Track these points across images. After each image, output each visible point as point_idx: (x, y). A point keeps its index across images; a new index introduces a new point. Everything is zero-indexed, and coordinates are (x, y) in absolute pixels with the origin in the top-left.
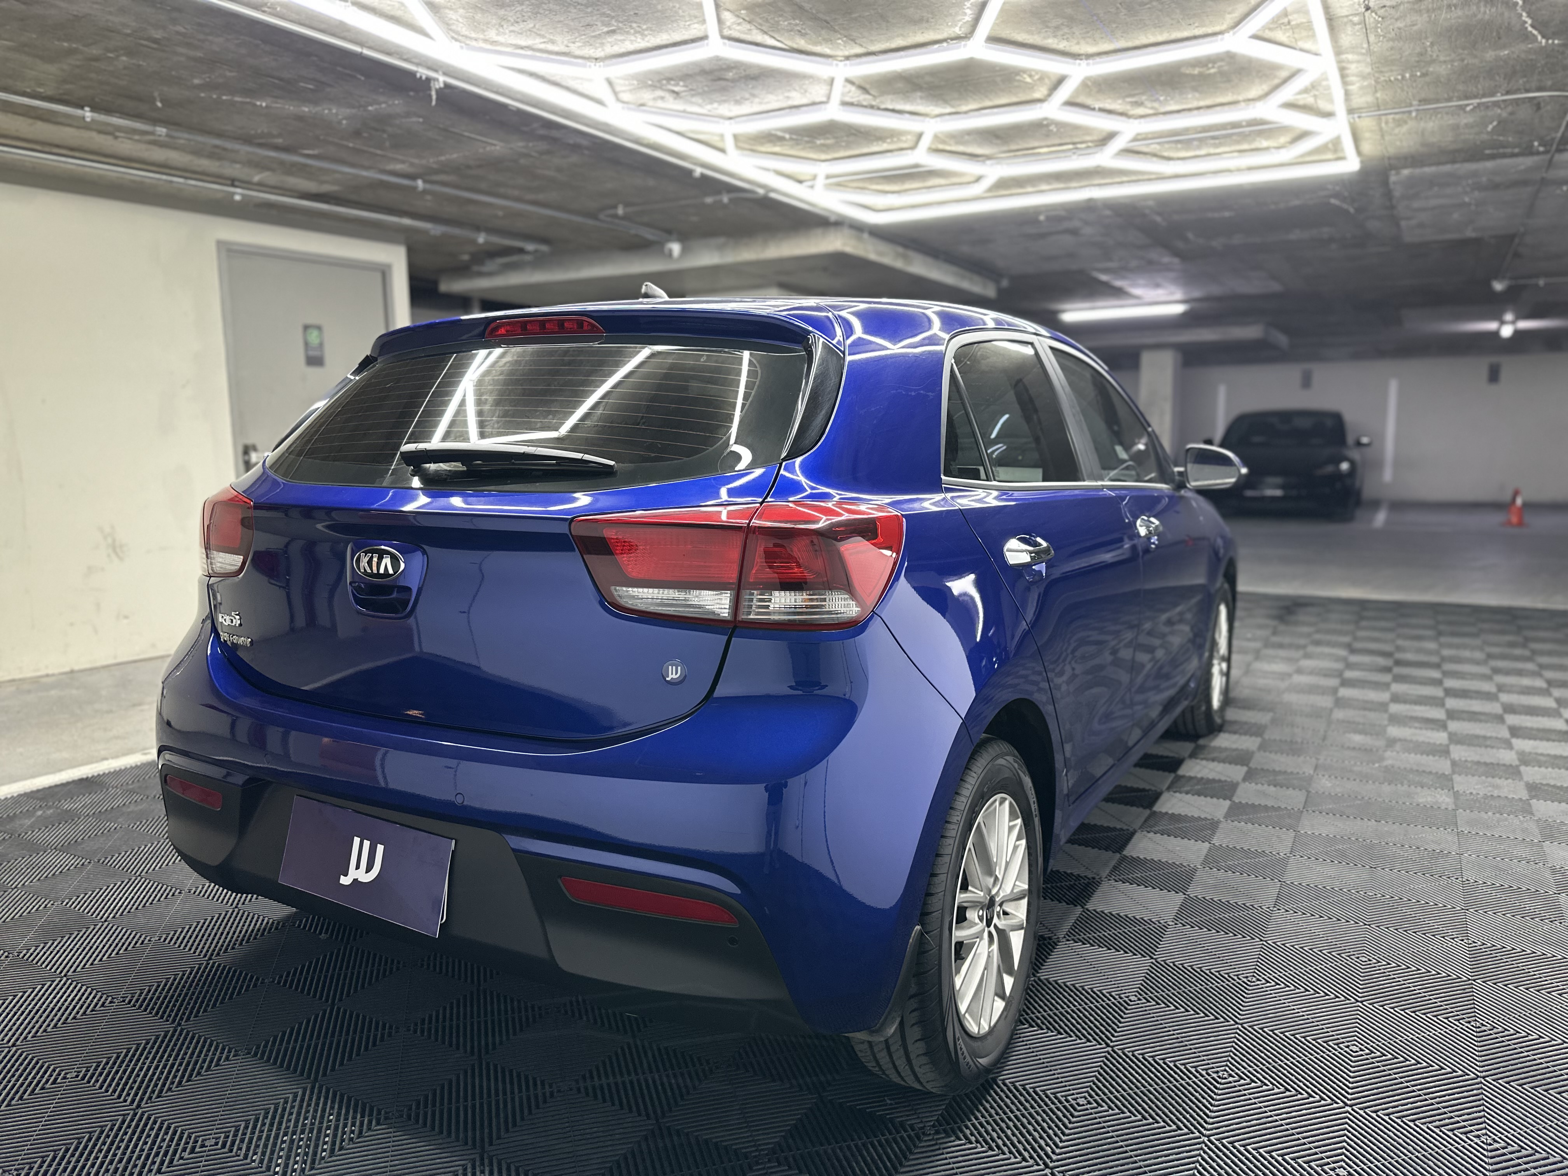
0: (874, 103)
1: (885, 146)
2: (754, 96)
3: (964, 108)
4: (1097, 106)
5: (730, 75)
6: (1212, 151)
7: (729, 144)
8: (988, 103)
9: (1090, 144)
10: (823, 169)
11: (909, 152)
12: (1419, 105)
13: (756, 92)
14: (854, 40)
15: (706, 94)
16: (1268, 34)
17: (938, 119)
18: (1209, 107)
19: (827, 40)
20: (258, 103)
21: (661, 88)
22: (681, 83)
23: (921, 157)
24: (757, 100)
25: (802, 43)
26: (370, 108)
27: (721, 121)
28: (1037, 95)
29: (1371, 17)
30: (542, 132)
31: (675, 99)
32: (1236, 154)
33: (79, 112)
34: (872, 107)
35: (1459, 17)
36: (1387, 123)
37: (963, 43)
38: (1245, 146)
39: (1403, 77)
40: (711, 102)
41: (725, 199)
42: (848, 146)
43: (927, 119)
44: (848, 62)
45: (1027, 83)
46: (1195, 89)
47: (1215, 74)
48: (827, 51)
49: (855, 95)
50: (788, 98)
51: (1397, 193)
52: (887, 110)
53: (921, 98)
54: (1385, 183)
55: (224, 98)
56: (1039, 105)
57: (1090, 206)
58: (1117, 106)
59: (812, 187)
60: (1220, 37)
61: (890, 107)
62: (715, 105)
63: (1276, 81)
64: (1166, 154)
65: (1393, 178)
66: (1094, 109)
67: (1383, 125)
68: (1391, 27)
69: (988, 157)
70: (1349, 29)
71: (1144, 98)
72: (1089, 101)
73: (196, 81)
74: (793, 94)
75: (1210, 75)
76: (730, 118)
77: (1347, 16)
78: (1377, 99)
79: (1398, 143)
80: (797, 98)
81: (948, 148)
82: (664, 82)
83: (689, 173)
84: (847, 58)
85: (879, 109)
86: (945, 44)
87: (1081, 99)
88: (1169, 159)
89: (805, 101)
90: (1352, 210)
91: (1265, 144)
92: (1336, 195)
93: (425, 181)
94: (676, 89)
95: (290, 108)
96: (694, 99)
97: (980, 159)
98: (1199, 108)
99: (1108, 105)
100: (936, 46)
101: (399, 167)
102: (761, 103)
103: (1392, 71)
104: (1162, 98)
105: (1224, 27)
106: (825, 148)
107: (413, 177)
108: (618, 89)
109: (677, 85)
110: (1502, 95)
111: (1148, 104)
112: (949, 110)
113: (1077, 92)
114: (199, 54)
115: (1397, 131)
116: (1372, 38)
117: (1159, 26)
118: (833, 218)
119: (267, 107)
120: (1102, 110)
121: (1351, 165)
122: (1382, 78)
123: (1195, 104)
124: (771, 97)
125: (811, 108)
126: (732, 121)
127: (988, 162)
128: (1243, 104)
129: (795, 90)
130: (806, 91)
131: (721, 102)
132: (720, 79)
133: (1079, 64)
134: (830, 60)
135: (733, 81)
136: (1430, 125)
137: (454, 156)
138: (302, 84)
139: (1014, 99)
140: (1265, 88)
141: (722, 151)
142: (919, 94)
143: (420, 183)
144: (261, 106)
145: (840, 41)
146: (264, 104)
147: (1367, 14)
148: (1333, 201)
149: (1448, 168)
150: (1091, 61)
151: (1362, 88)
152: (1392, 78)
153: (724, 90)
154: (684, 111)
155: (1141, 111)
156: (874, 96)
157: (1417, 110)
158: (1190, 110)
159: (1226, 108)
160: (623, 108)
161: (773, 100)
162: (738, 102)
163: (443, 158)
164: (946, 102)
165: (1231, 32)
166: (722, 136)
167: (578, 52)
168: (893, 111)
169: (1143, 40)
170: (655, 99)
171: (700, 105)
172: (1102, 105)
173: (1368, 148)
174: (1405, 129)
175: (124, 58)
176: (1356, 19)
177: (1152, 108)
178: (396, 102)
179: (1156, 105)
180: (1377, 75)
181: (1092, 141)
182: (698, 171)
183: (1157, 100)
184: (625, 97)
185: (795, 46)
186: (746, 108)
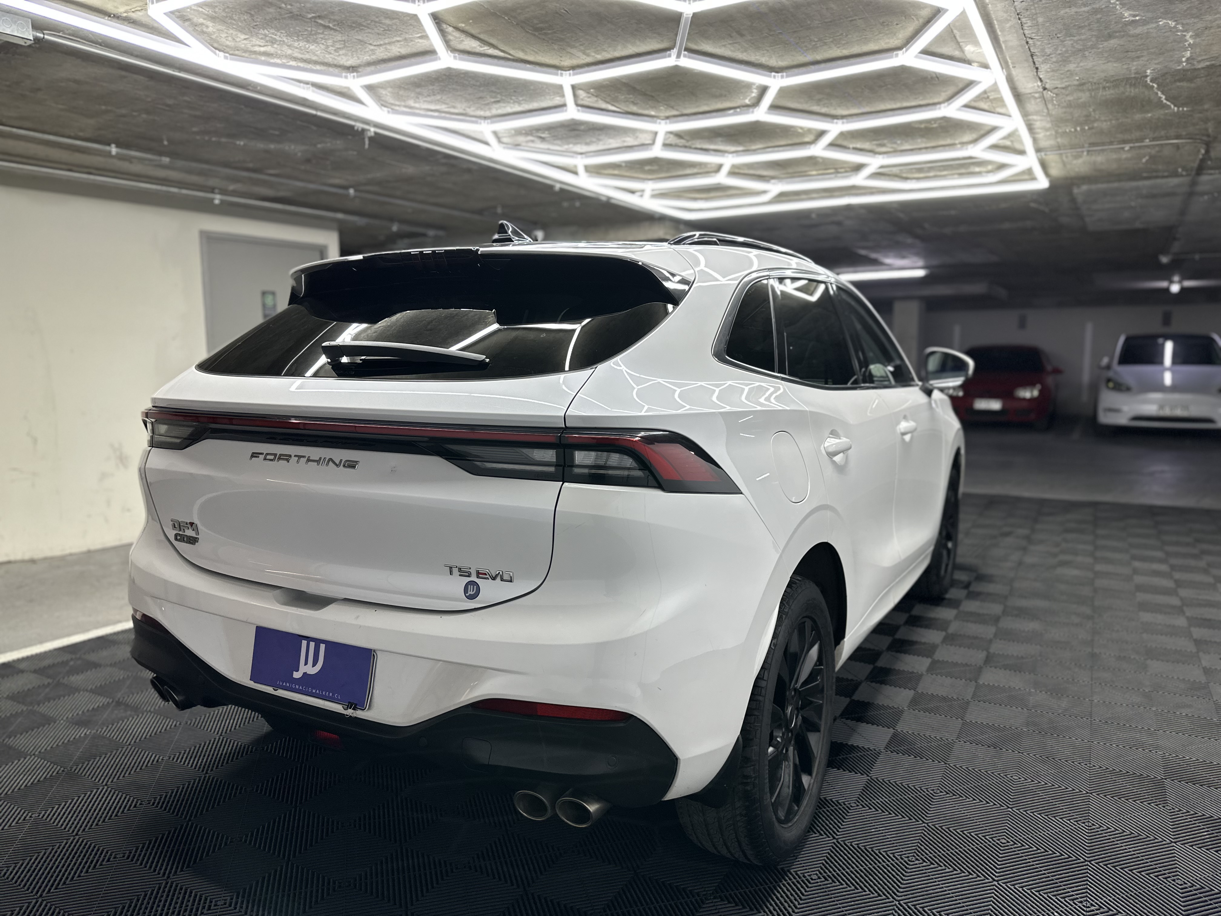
0: (688, 144)
1: (695, 170)
2: (599, 140)
3: (754, 147)
4: (851, 146)
5: (582, 127)
6: (939, 173)
7: (581, 170)
8: (770, 144)
9: (848, 169)
10: (650, 186)
11: (713, 174)
12: (1089, 147)
13: (601, 137)
14: (673, 107)
15: (565, 139)
16: (973, 104)
17: (735, 155)
18: (934, 147)
19: (652, 107)
20: (238, 143)
21: (531, 135)
22: (547, 132)
23: (721, 178)
24: (601, 143)
25: (634, 109)
26: (319, 146)
27: (575, 155)
28: (807, 139)
29: (1048, 94)
30: (444, 161)
31: (542, 142)
32: (956, 176)
33: (107, 148)
34: (685, 147)
35: (1112, 94)
36: (1067, 157)
37: (751, 110)
38: (963, 171)
39: (1076, 130)
40: (568, 143)
41: (578, 204)
42: (668, 171)
43: (726, 155)
44: (668, 121)
45: (799, 133)
46: (922, 136)
47: (936, 128)
48: (653, 113)
49: (673, 140)
50: (624, 141)
51: (1080, 199)
52: (696, 149)
53: (722, 141)
54: (1071, 194)
55: (214, 139)
56: (808, 146)
57: (849, 208)
58: (867, 145)
59: (642, 196)
60: (938, 106)
61: (699, 146)
62: (571, 146)
63: (982, 132)
64: (904, 175)
65: (1076, 191)
66: (849, 148)
67: (1064, 158)
68: (1063, 100)
69: (773, 178)
70: (1033, 102)
71: (885, 141)
72: (845, 143)
73: (195, 129)
74: (628, 139)
75: (933, 128)
76: (581, 154)
77: (1030, 93)
78: (1058, 143)
79: (1077, 170)
80: (630, 141)
81: (742, 171)
82: (534, 132)
83: (551, 187)
84: (667, 118)
85: (690, 148)
86: (738, 110)
87: (839, 142)
88: (906, 179)
89: (636, 143)
90: (1047, 210)
91: (977, 169)
92: (1035, 201)
93: (356, 191)
94: (543, 135)
95: (261, 145)
96: (556, 142)
97: (767, 178)
98: (926, 148)
99: (859, 145)
100: (731, 111)
101: (337, 181)
102: (604, 144)
103: (1067, 126)
104: (899, 142)
105: (940, 100)
106: (651, 172)
107: (346, 188)
108: (500, 135)
109: (544, 133)
110: (1150, 141)
111: (889, 145)
112: (740, 148)
113: (837, 138)
114: (198, 113)
115: (1075, 162)
116: (1050, 106)
117: (893, 99)
118: (657, 216)
119: (244, 145)
120: (855, 149)
121: (1042, 183)
122: (1060, 130)
123: (923, 145)
124: (611, 141)
125: (641, 148)
126: (583, 156)
127: (773, 181)
128: (959, 146)
129: (629, 136)
130: (637, 137)
131: (575, 144)
132: (574, 130)
133: (837, 123)
134: (655, 119)
135: (584, 131)
136: (1099, 159)
137: (378, 174)
138: (271, 132)
139: (790, 142)
140: (974, 136)
141: (575, 173)
142: (720, 139)
143: (351, 191)
144: (239, 145)
145: (662, 108)
146: (242, 143)
147: (1045, 92)
148: (1033, 205)
149: (1116, 185)
150: (845, 121)
151: (1045, 136)
152: (1068, 130)
153: (577, 136)
154: (549, 149)
155: (884, 149)
156: (688, 141)
157: (1088, 151)
158: (920, 149)
159: (947, 148)
160: (504, 148)
161: (614, 143)
162: (587, 144)
163: (370, 176)
164: (740, 144)
165: (946, 104)
166: (576, 166)
167: (472, 113)
168: (702, 149)
169: (882, 107)
170: (527, 142)
171: (559, 145)
172: (854, 146)
173: (1055, 171)
174: (1080, 161)
175: (144, 116)
176: (1037, 95)
177: (892, 148)
178: (338, 142)
179: (894, 146)
180: (1056, 128)
181: (849, 168)
182: (558, 186)
183: (895, 143)
184: (505, 140)
185: (629, 110)
186: (593, 148)
